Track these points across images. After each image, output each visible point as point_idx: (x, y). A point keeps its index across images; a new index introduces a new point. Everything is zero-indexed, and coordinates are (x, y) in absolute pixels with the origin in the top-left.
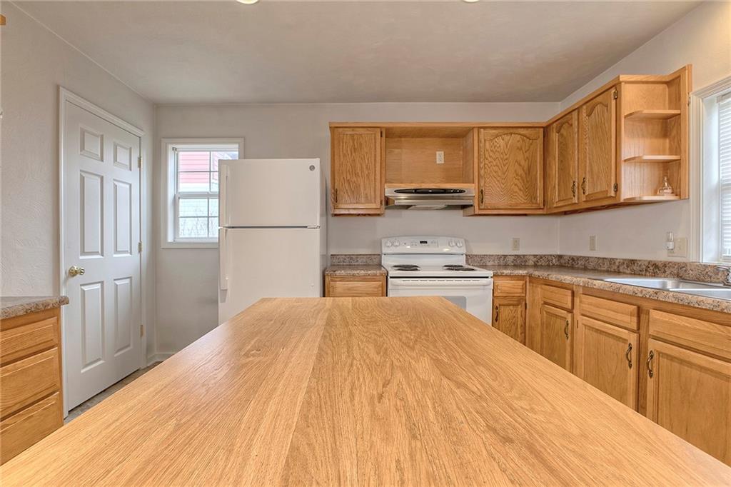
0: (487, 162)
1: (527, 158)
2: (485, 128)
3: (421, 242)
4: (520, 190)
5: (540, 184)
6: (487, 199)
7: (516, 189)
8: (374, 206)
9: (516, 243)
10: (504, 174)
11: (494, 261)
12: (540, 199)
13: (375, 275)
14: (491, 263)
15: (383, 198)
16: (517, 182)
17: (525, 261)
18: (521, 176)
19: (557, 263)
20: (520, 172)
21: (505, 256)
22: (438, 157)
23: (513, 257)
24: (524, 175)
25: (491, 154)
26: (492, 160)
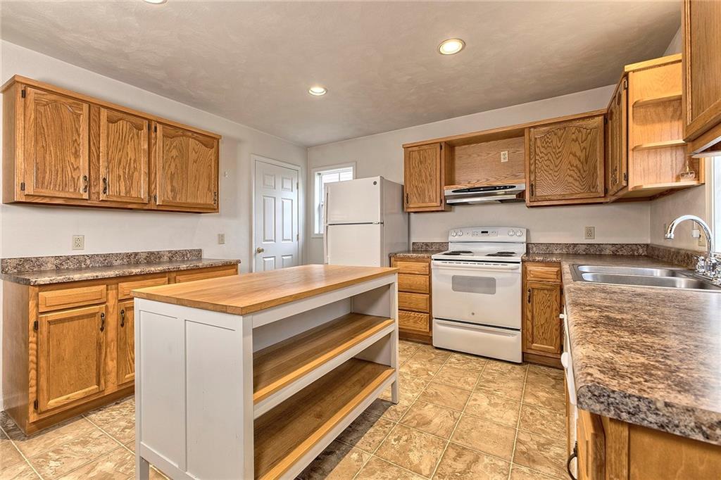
0: (537, 158)
1: (584, 148)
2: (535, 127)
3: (482, 232)
4: (576, 180)
5: (600, 172)
6: (539, 192)
7: (571, 180)
8: (435, 204)
9: (590, 233)
10: (556, 166)
11: (561, 249)
12: (601, 188)
13: (424, 257)
14: (558, 251)
15: (443, 198)
16: (572, 173)
17: (600, 251)
18: (576, 167)
19: (645, 253)
20: (576, 162)
21: (575, 245)
22: (502, 157)
23: (585, 246)
24: (580, 166)
25: (542, 150)
26: (543, 155)
